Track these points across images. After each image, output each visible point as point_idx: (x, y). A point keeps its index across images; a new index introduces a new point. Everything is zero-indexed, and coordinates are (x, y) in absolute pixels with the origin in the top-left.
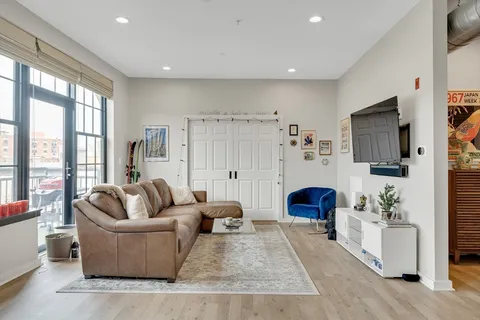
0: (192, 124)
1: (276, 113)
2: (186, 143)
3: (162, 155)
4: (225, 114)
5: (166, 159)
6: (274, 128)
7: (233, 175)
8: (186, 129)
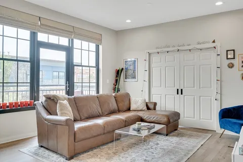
0: (152, 56)
1: (214, 42)
2: (147, 69)
3: (134, 77)
4: (174, 46)
5: (136, 80)
6: (213, 54)
7: (180, 92)
8: (147, 59)
